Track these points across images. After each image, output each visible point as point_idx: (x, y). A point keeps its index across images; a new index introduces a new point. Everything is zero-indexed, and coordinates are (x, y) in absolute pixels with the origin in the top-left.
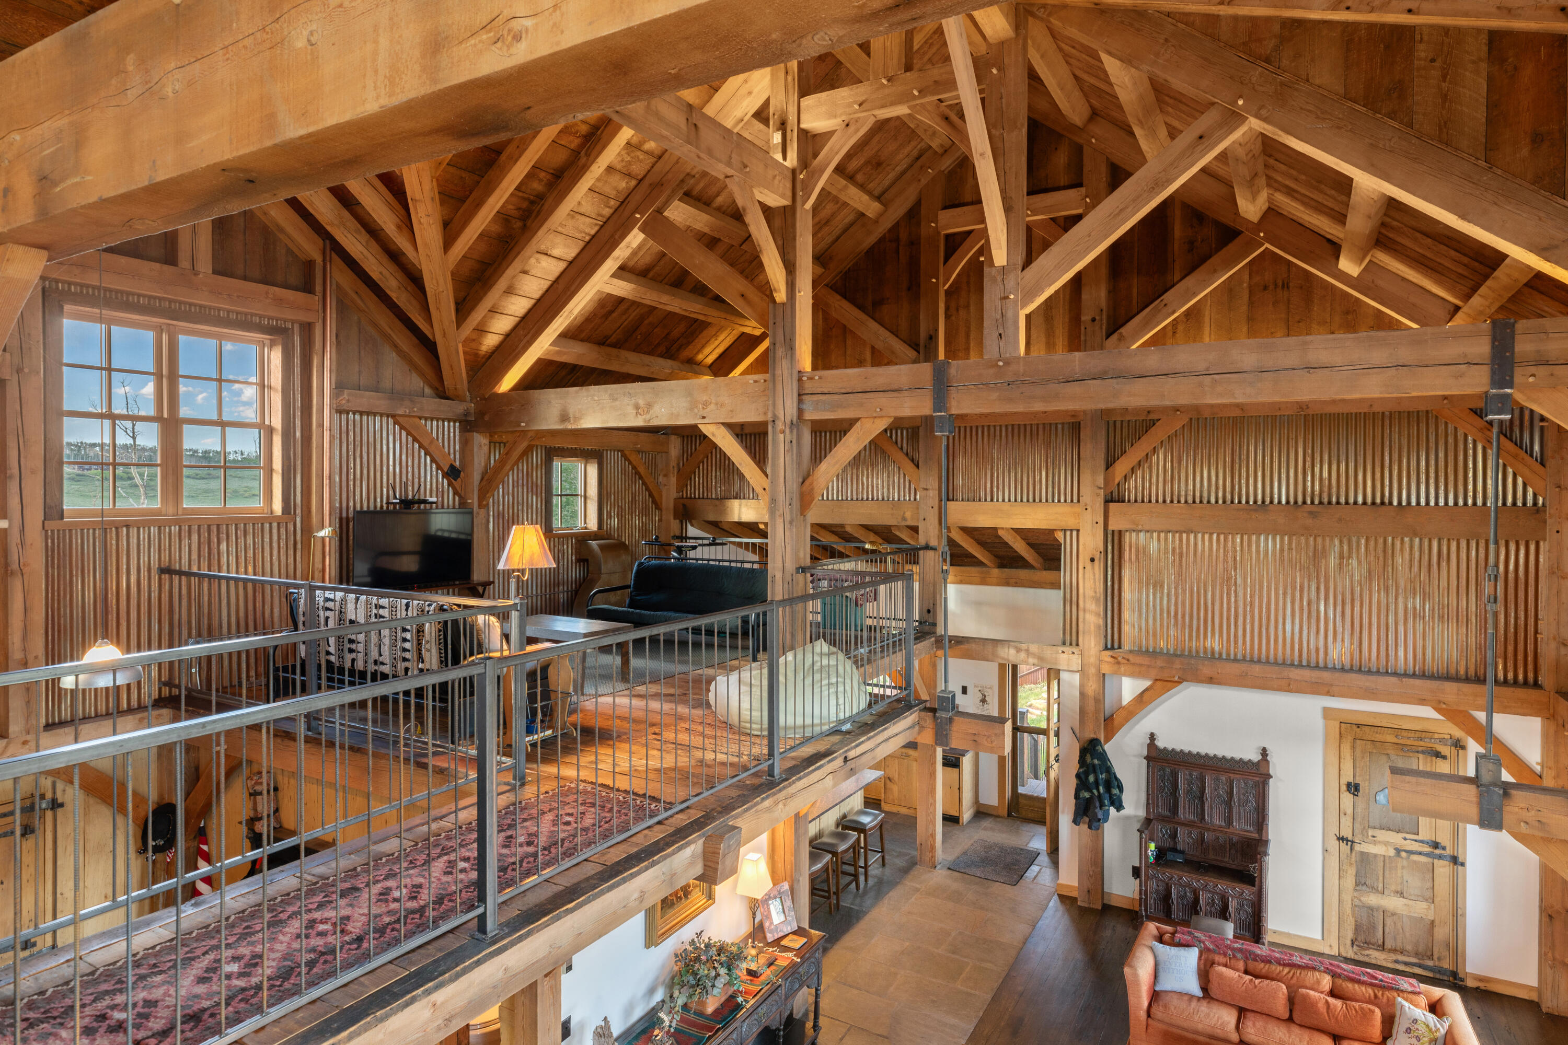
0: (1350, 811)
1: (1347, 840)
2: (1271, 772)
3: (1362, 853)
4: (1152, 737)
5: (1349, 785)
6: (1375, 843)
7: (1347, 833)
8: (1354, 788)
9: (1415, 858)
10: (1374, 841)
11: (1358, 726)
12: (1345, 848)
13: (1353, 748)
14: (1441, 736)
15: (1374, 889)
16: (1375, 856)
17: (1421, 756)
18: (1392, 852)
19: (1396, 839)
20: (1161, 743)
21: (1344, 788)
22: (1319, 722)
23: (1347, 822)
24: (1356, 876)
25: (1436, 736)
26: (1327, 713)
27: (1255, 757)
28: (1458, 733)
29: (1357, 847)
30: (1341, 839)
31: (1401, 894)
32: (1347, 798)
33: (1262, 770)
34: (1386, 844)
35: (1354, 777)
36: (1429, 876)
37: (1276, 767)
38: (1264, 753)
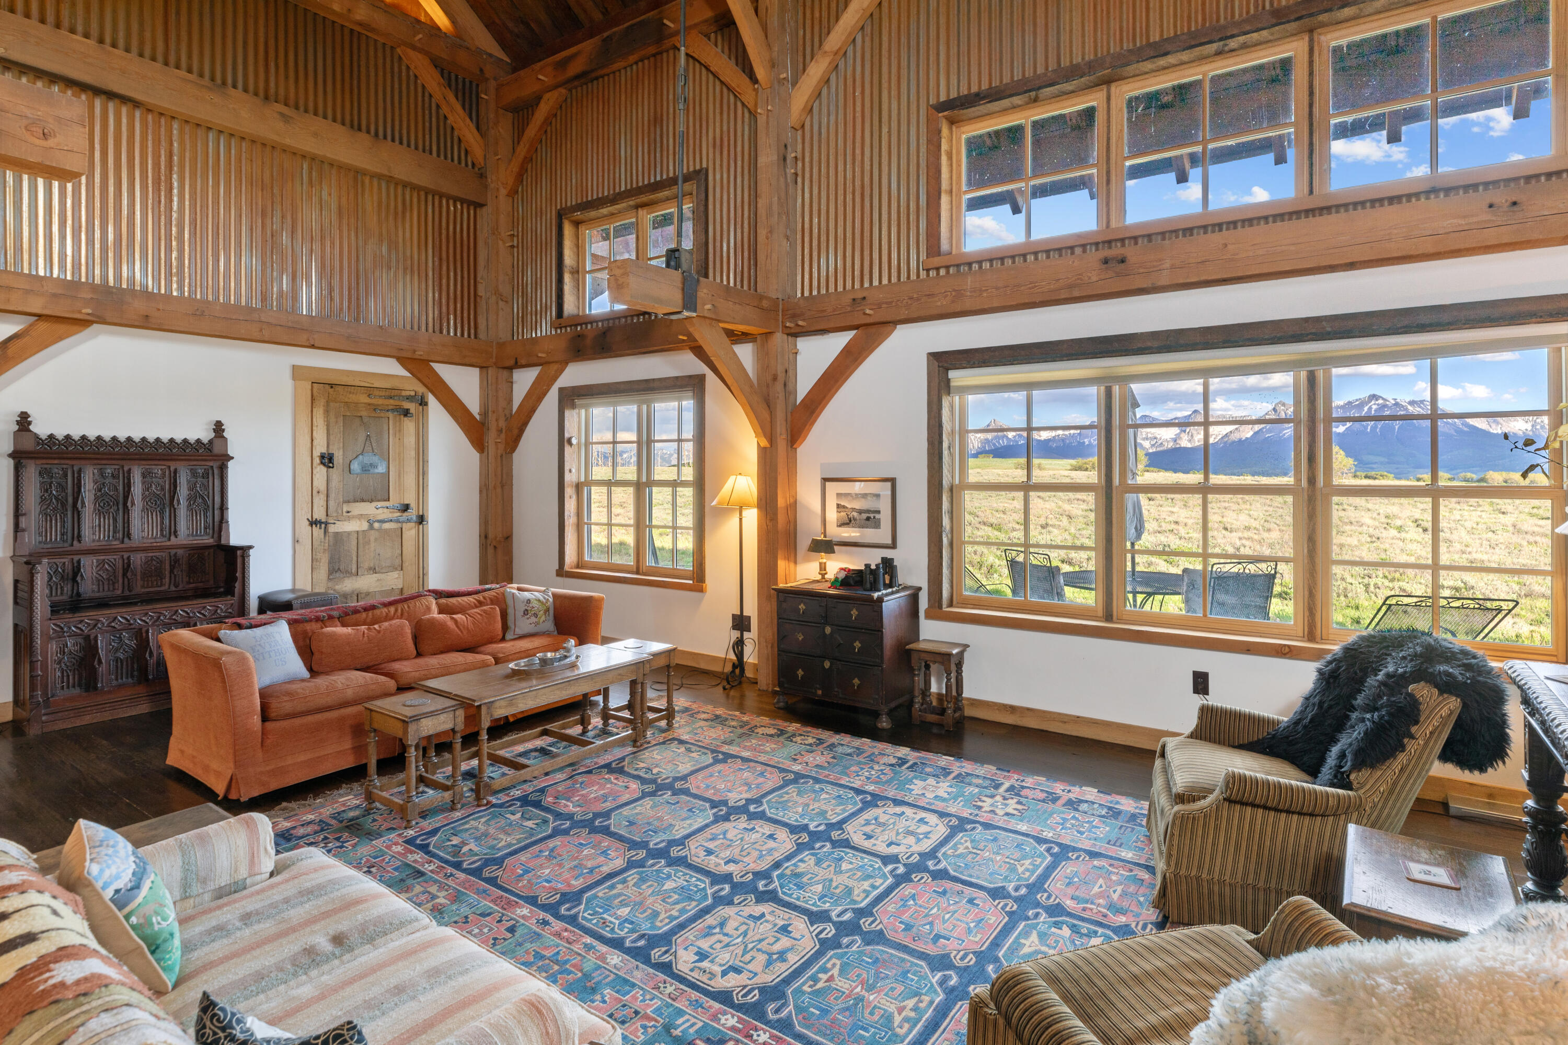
0: (323, 488)
1: (320, 522)
2: (230, 453)
3: (337, 534)
4: (24, 421)
5: (322, 457)
6: (349, 519)
7: (320, 514)
8: (327, 460)
9: (386, 526)
10: (349, 517)
11: (332, 386)
12: (318, 532)
13: (327, 412)
14: (408, 393)
15: (349, 574)
16: (349, 533)
17: (391, 415)
18: (365, 526)
19: (368, 509)
20: (41, 428)
21: (317, 460)
22: (287, 384)
23: (320, 502)
24: (330, 563)
25: (404, 393)
26: (297, 372)
27: (205, 435)
28: (421, 389)
29: (332, 529)
30: (313, 523)
31: (373, 570)
32: (321, 471)
33: (217, 450)
34: (360, 517)
35: (328, 446)
36: (398, 544)
37: (235, 446)
38: (219, 428)
